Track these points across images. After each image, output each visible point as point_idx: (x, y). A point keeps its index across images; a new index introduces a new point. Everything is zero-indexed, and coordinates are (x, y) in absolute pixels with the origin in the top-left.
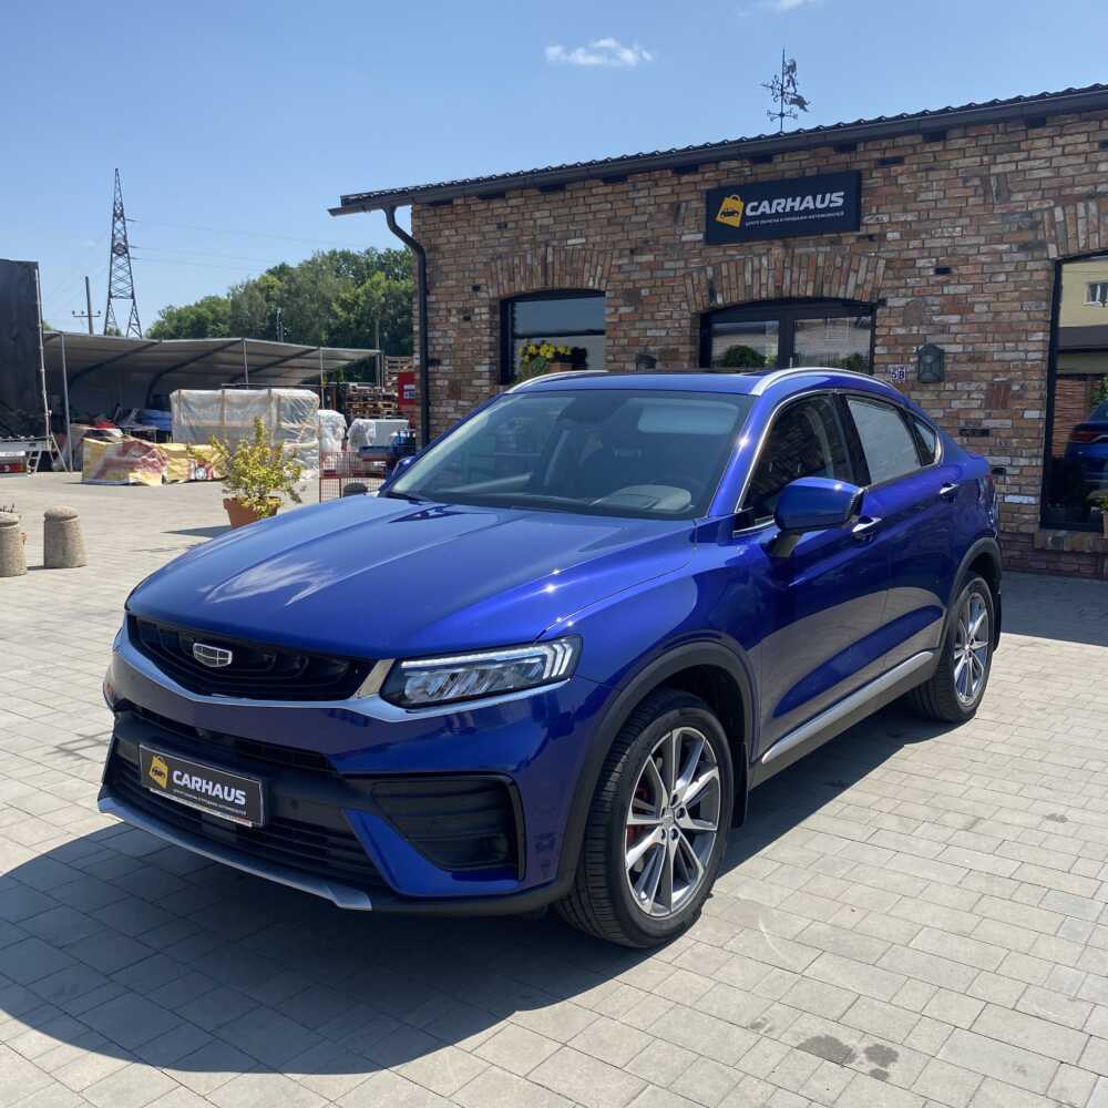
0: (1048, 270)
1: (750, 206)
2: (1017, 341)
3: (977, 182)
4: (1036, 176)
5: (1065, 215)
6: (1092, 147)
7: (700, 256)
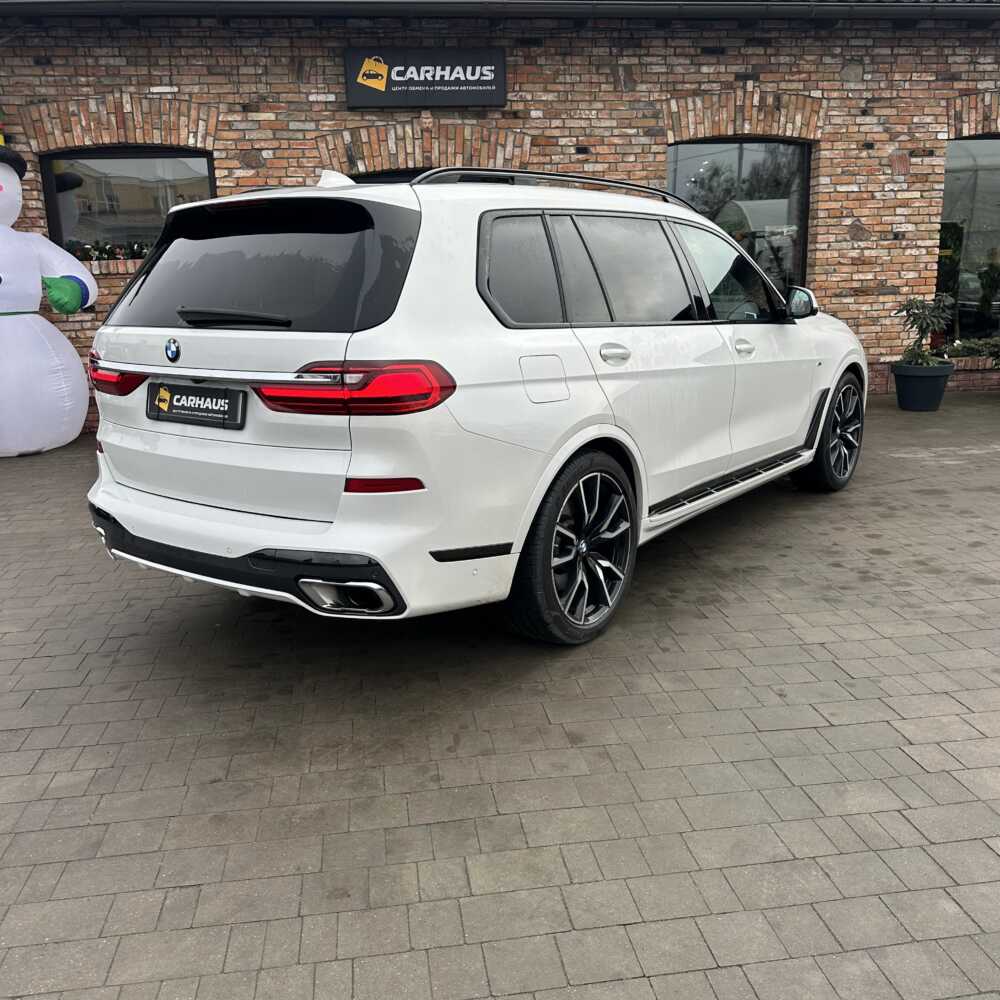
1: (397, 69)
3: (608, 71)
4: (655, 71)
5: (679, 108)
6: (696, 51)
7: (333, 120)
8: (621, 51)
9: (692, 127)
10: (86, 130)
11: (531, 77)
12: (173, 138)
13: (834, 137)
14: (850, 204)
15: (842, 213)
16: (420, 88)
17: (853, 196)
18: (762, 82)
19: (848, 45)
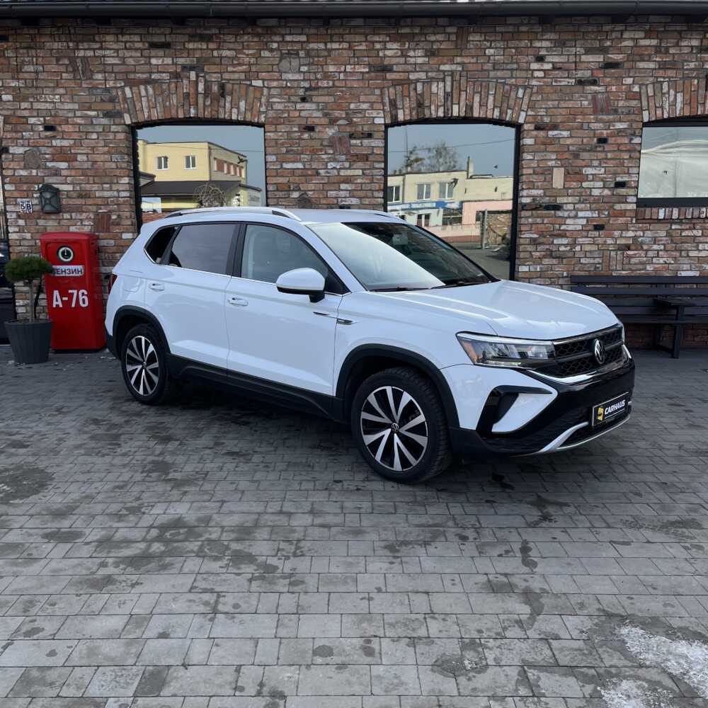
0: (126, 132)
2: (111, 183)
3: (67, 62)
4: (109, 62)
5: (132, 94)
6: (143, 45)
8: (77, 45)
9: (146, 110)
13: (276, 121)
14: (296, 180)
15: (290, 187)
17: (299, 172)
18: (207, 73)
19: (283, 41)
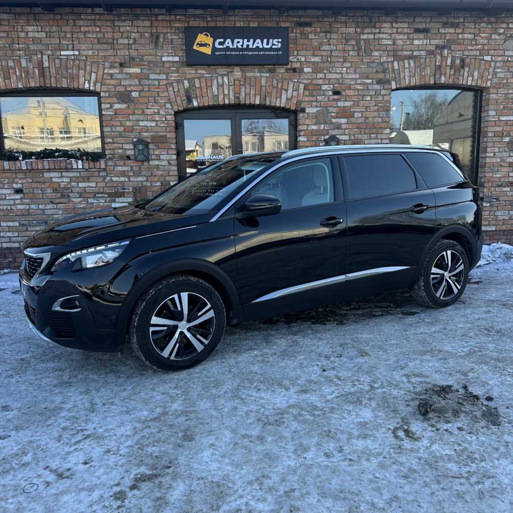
1: (218, 41)
2: (377, 134)
3: (355, 43)
4: (384, 43)
5: (399, 67)
6: (410, 30)
7: (178, 72)
8: (363, 28)
9: (407, 79)
10: (19, 78)
11: (304, 47)
12: (75, 84)
13: (498, 86)
14: (508, 128)
15: (503, 134)
16: (233, 53)
17: (511, 122)
18: (453, 51)
19: (508, 28)
